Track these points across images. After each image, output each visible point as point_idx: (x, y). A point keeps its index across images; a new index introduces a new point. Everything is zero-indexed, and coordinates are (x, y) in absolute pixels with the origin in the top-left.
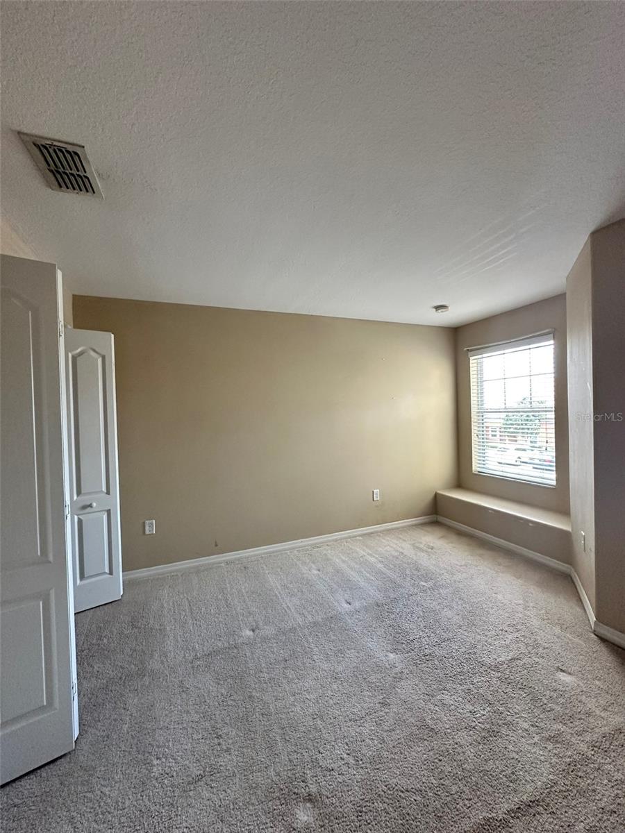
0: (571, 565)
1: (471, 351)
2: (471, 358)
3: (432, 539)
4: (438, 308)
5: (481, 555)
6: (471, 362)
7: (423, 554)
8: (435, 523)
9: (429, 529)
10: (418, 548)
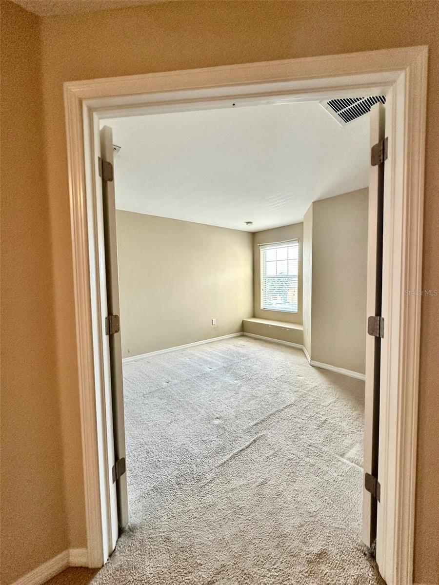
0: (302, 344)
1: (262, 245)
2: (261, 250)
3: (242, 342)
4: (248, 223)
5: (266, 346)
6: (261, 251)
7: (239, 348)
8: (243, 336)
9: (240, 338)
10: (237, 346)
